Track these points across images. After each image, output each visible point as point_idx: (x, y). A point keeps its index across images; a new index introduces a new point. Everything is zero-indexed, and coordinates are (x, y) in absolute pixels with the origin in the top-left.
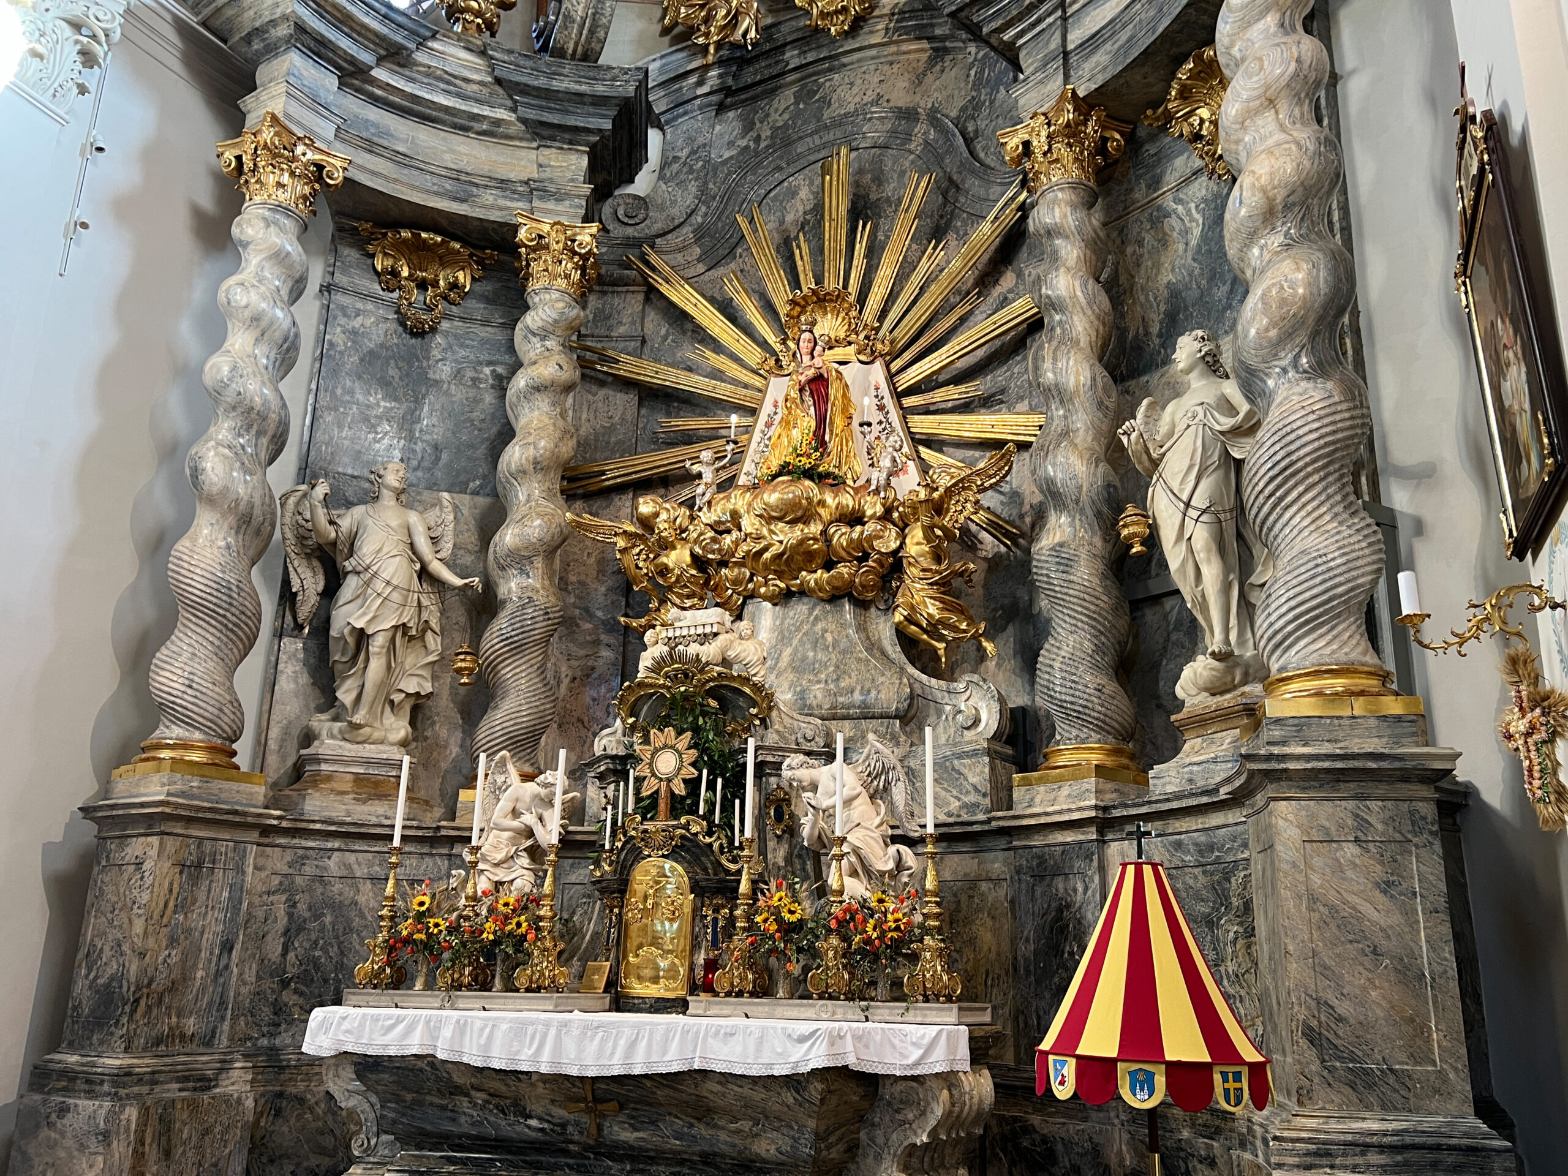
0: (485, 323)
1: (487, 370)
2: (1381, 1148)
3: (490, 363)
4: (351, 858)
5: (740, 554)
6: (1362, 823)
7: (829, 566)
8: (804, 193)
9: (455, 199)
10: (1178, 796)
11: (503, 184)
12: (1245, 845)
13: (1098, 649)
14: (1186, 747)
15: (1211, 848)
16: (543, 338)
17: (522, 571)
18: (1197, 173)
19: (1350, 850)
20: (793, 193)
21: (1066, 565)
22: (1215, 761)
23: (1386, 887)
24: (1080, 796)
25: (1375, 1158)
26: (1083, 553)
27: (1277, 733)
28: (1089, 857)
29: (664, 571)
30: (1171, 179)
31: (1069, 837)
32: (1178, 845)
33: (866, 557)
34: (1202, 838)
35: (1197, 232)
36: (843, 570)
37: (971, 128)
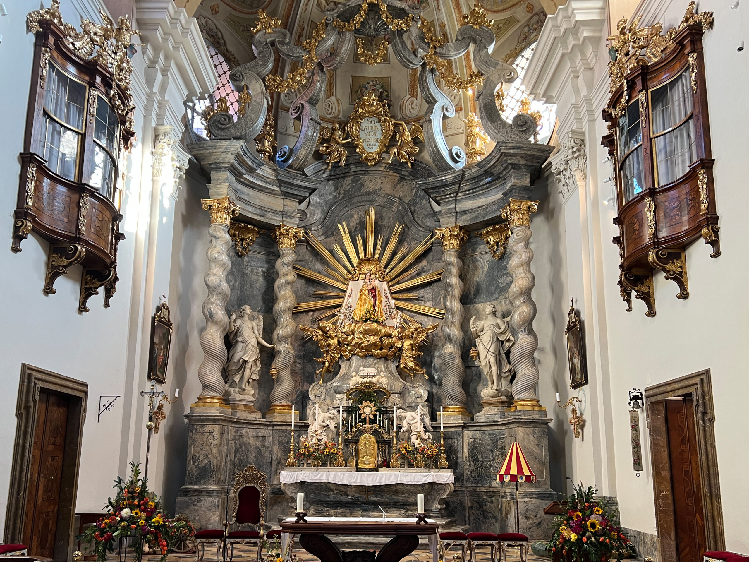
0: (259, 253)
1: (260, 269)
2: (536, 494)
3: (261, 267)
4: (248, 430)
5: (353, 343)
6: (534, 432)
7: (381, 349)
8: (356, 216)
9: (260, 216)
10: (486, 422)
11: (274, 212)
12: (503, 434)
13: (459, 381)
14: (484, 409)
15: (493, 434)
16: (288, 266)
17: (285, 342)
18: (487, 252)
19: (532, 438)
20: (352, 216)
21: (453, 359)
22: (495, 414)
23: (538, 445)
24: (457, 419)
25: (534, 496)
26: (457, 355)
27: (519, 413)
28: (459, 435)
29: (329, 345)
30: (479, 251)
31: (454, 429)
32: (484, 433)
33: (392, 347)
34: (491, 432)
35: (486, 269)
36: (385, 350)
37: (412, 208)
